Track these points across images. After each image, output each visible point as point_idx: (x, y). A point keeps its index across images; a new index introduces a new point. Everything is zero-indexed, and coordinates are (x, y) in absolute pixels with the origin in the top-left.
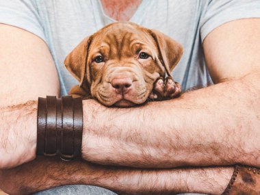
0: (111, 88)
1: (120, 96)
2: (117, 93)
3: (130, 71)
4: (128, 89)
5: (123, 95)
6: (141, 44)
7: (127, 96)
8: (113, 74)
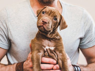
0: (41, 21)
1: (42, 25)
2: (42, 23)
3: (49, 20)
4: (46, 24)
5: (43, 25)
6: (57, 16)
7: (44, 26)
8: (44, 18)
